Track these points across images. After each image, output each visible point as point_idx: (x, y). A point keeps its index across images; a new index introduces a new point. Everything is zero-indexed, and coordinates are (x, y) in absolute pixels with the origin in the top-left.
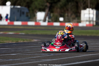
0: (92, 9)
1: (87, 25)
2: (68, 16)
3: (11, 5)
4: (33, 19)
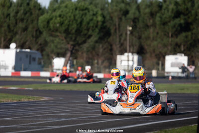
3: (17, 48)
4: (48, 67)
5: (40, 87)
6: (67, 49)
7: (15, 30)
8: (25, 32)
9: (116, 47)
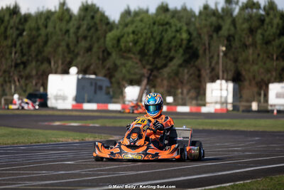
0: (227, 80)
1: (216, 110)
2: (182, 93)
3: (78, 73)
4: (118, 98)
5: (109, 123)
6: (143, 75)
7: (76, 51)
8: (89, 53)
9: (205, 73)
